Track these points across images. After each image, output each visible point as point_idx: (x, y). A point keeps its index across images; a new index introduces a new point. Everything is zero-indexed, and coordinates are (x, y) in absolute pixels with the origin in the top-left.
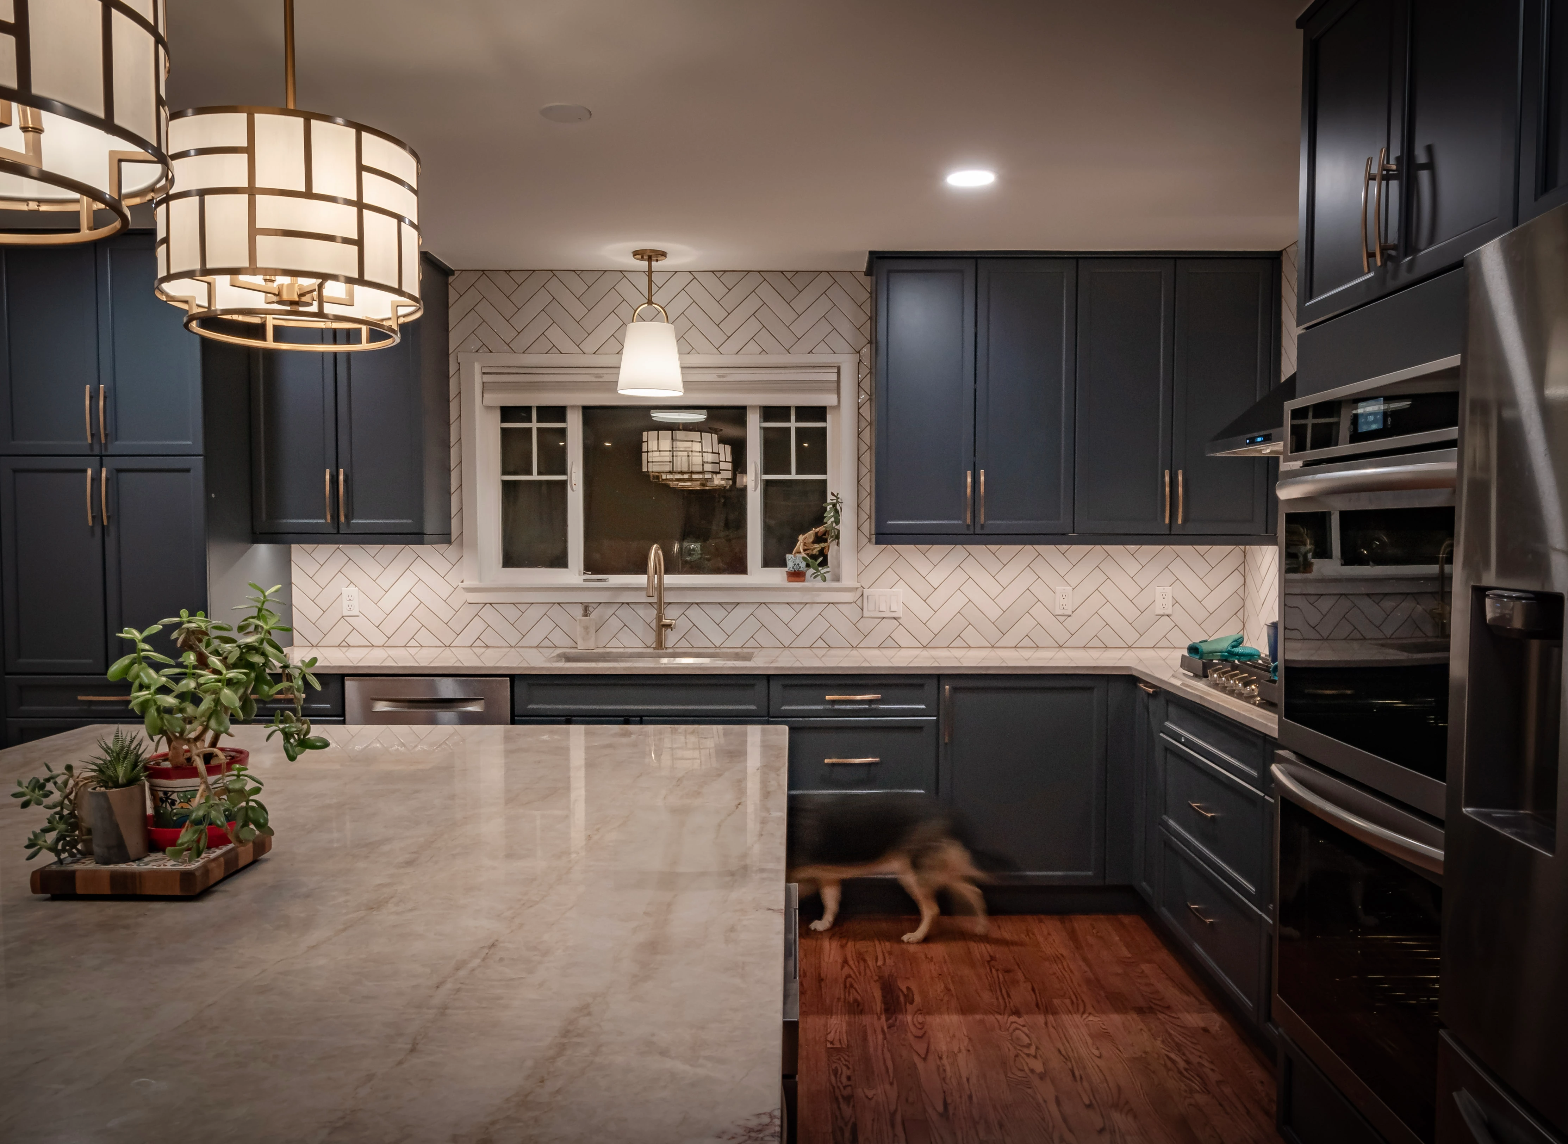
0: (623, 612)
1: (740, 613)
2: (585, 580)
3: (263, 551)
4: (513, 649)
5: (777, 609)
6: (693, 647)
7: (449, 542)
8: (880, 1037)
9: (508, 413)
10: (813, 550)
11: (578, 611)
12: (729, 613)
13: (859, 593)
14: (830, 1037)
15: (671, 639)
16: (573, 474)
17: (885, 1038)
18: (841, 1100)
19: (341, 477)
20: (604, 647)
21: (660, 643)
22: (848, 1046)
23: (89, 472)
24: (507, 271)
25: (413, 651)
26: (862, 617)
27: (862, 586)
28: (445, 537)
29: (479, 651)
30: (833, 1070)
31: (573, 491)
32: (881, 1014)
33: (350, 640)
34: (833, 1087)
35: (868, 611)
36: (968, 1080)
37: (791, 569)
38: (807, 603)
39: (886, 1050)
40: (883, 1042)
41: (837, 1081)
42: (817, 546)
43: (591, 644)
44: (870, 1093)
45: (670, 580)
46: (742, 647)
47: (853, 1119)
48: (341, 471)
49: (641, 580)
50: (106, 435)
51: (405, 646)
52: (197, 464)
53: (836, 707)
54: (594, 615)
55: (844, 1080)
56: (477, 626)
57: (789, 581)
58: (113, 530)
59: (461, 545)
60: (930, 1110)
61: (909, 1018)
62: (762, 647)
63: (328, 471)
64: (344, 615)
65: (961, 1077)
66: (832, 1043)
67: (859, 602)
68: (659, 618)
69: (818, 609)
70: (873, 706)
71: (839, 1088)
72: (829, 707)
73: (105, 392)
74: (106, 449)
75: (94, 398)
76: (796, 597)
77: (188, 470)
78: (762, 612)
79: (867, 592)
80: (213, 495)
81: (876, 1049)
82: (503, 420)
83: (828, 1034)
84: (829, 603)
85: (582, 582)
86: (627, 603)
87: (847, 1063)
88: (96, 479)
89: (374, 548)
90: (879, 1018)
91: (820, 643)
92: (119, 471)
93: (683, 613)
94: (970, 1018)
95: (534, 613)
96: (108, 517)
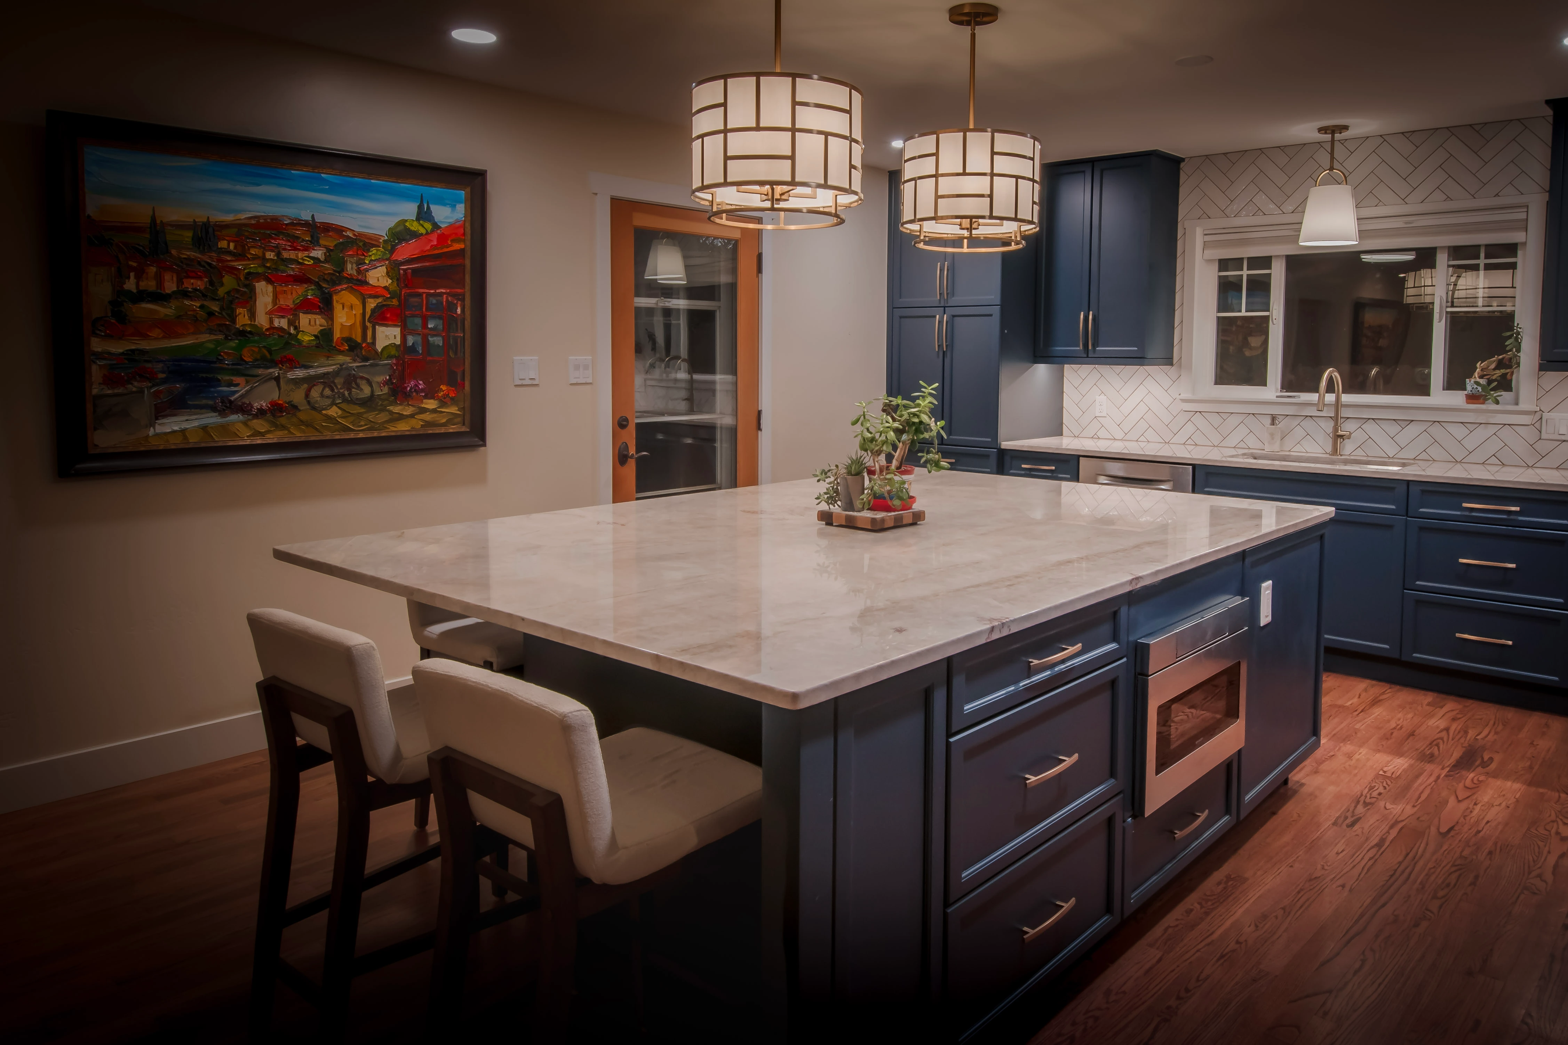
0: (1307, 423)
1: (1412, 430)
2: (1277, 397)
3: (1041, 371)
4: (1216, 448)
5: (1452, 428)
6: (1368, 456)
7: (1172, 364)
8: (1432, 779)
9: (1224, 264)
10: (1493, 375)
11: (1268, 420)
12: (1403, 429)
13: (1537, 416)
14: (1385, 769)
15: (1348, 448)
16: (1274, 312)
17: (1436, 781)
18: (1361, 803)
19: (1091, 317)
20: (1289, 451)
21: (1335, 451)
22: (1399, 777)
23: (938, 316)
24: (1224, 154)
25: (1142, 445)
26: (1540, 439)
27: (1540, 410)
28: (1168, 360)
29: (1190, 448)
30: (1370, 786)
31: (1274, 324)
32: (1447, 767)
33: (1100, 434)
34: (1362, 795)
35: (1546, 433)
36: (1488, 822)
37: (1470, 392)
38: (1481, 423)
39: (1430, 787)
40: (1431, 783)
41: (1368, 792)
42: (1498, 372)
43: (1276, 447)
44: (1389, 806)
45: (1346, 398)
46: (1414, 459)
47: (1361, 815)
48: (1091, 313)
49: (1313, 397)
50: (947, 294)
51: (1137, 441)
52: (996, 311)
53: (1474, 514)
54: (1282, 424)
55: (1375, 794)
56: (1190, 428)
57: (1468, 403)
58: (949, 354)
59: (1180, 366)
60: (1433, 829)
61: (1472, 775)
62: (1434, 460)
63: (1082, 313)
64: (1096, 416)
65: (1483, 818)
66: (1385, 772)
67: (1537, 425)
68: (1336, 429)
69: (1492, 429)
70: (1512, 517)
71: (1366, 797)
72: (1467, 513)
73: (948, 267)
74: (947, 303)
75: (942, 270)
76: (1471, 418)
77: (991, 315)
78: (1435, 430)
79: (1546, 416)
80: (1006, 331)
81: (1421, 785)
82: (1220, 269)
83: (1386, 766)
84: (1505, 424)
85: (1275, 398)
86: (1311, 416)
87: (1386, 786)
88: (941, 322)
89: (1118, 368)
90: (1443, 769)
91: (1494, 460)
92: (954, 316)
93: (1360, 427)
94: (1533, 789)
95: (1233, 421)
96: (947, 346)
